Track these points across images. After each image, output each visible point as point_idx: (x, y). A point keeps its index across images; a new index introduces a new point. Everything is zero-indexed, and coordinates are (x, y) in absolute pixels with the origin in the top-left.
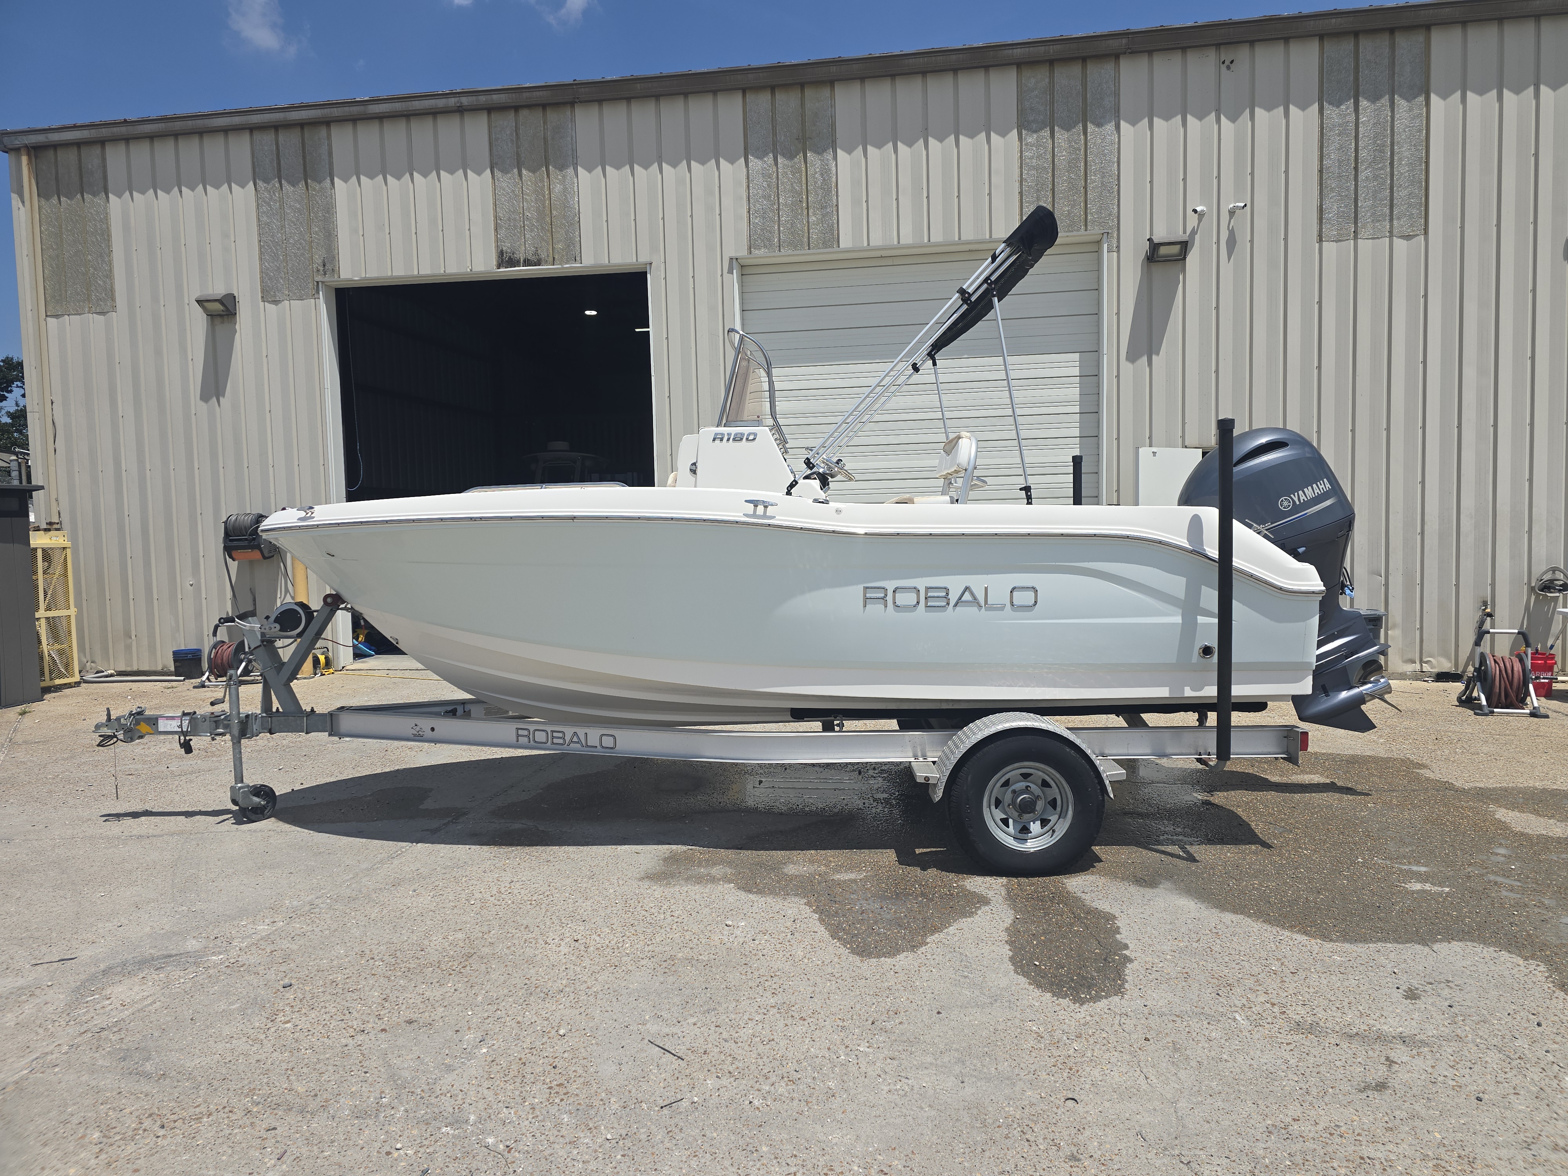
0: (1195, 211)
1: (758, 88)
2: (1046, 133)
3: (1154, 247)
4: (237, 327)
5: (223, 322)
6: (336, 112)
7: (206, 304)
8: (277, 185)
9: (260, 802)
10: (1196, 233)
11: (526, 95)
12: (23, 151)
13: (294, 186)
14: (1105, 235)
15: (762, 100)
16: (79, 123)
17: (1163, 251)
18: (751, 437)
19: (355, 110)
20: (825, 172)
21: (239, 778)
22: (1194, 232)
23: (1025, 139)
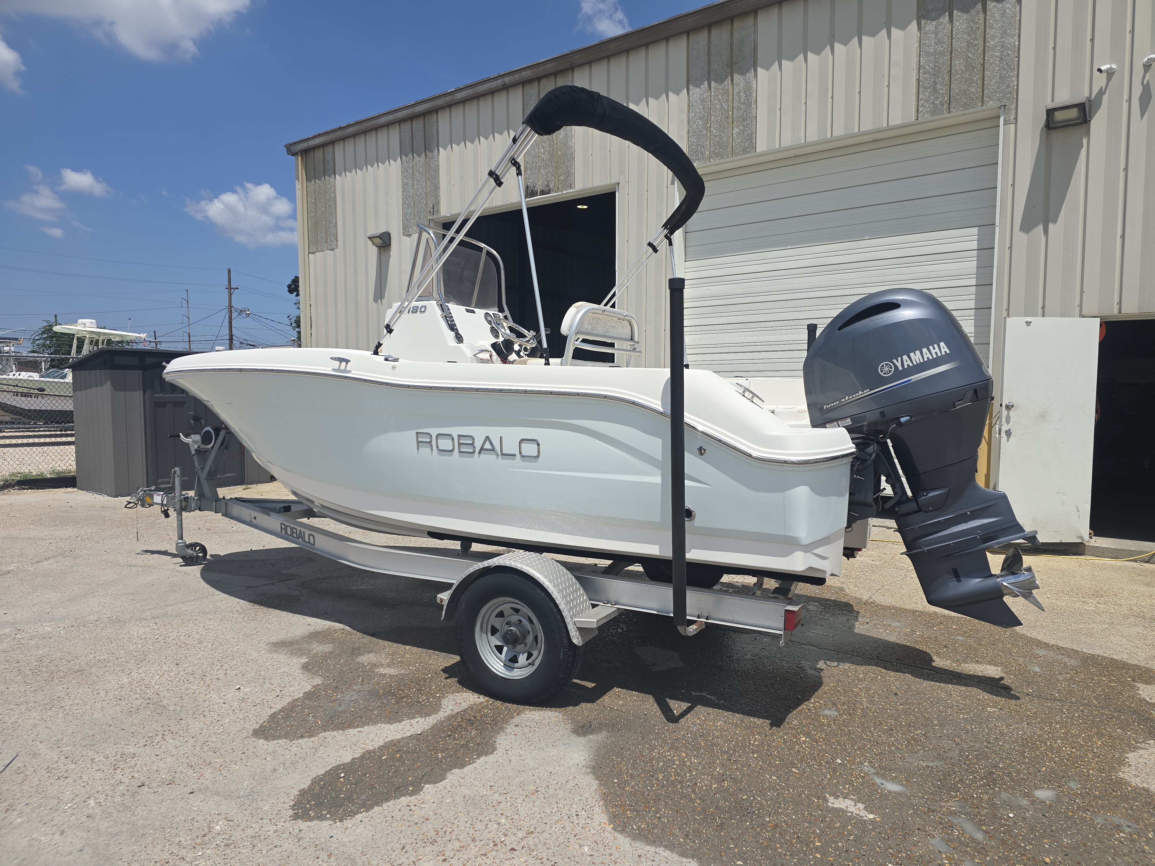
0: (1100, 70)
1: (697, 29)
2: (946, 19)
3: (1050, 113)
4: (391, 253)
5: (384, 251)
6: (439, 102)
7: (373, 240)
8: (411, 157)
9: (193, 554)
10: (1104, 93)
11: (542, 68)
12: (299, 154)
13: (420, 157)
14: (1002, 108)
15: (701, 39)
16: (321, 132)
17: (1059, 116)
18: (423, 310)
19: (448, 99)
20: (748, 90)
21: (181, 538)
22: (1101, 93)
23: (924, 27)
